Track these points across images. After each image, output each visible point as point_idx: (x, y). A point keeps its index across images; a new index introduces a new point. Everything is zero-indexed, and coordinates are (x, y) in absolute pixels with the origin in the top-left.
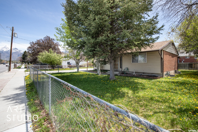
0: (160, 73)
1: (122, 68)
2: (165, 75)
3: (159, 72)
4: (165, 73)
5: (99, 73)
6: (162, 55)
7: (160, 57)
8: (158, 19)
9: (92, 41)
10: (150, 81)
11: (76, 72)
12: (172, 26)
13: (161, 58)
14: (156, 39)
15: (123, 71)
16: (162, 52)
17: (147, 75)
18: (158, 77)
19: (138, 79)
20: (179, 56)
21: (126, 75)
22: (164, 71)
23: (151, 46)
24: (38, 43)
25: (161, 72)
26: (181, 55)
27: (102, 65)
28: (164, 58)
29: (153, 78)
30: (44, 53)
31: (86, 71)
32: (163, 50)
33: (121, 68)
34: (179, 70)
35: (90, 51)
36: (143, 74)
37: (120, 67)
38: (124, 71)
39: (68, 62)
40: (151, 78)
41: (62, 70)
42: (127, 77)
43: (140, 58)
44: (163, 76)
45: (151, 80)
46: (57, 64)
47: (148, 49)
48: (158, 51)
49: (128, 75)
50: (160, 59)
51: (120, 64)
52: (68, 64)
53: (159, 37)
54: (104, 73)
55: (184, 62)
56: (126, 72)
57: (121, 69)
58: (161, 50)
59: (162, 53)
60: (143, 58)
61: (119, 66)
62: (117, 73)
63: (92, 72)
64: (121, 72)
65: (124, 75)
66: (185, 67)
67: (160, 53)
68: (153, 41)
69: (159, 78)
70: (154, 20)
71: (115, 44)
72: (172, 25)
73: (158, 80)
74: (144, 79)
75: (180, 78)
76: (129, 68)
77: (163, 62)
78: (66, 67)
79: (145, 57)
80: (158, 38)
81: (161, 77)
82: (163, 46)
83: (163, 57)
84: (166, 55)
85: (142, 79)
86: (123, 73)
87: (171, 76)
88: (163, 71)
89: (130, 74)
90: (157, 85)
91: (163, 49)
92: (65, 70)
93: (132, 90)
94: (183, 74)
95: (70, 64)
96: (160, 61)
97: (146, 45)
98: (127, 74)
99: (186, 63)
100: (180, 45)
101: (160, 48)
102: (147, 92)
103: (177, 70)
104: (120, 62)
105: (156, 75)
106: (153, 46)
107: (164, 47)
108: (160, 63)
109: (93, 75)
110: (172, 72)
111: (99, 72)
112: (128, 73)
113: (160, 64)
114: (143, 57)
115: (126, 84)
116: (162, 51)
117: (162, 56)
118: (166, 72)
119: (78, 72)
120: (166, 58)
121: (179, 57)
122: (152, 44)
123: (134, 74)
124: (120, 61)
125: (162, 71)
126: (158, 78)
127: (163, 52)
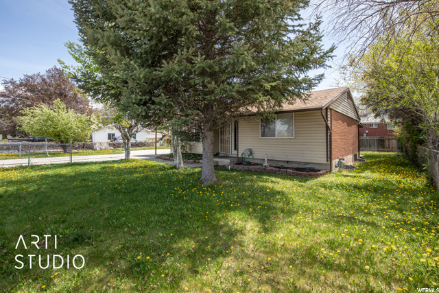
0: (325, 162)
1: (238, 150)
2: (336, 167)
3: (322, 159)
4: (335, 162)
5: (180, 163)
6: (329, 119)
7: (325, 126)
8: (321, 31)
9: (141, 73)
10: (303, 184)
11: (122, 160)
12: (351, 53)
13: (327, 127)
14: (317, 82)
15: (239, 156)
16: (329, 113)
17: (296, 166)
18: (321, 172)
19: (274, 179)
20: (361, 122)
21: (246, 167)
22: (333, 157)
23: (304, 97)
24: (28, 84)
25: (327, 161)
26: (363, 121)
27: (192, 143)
28: (333, 127)
29: (310, 175)
30: (37, 111)
31: (151, 158)
32: (331, 109)
33: (235, 149)
34: (361, 152)
35: (138, 105)
36: (286, 165)
37: (233, 148)
38: (242, 158)
39: (109, 135)
40: (305, 176)
41: (89, 154)
42: (250, 172)
43: (280, 127)
44: (330, 171)
45: (305, 181)
46: (75, 140)
47: (298, 104)
48: (321, 109)
49: (251, 167)
50: (325, 129)
51: (233, 140)
52: (109, 138)
53: (322, 75)
54: (194, 162)
55: (367, 135)
56: (246, 160)
57: (235, 152)
58: (327, 109)
59: (329, 116)
60: (287, 126)
61: (232, 145)
62: (226, 162)
63: (165, 159)
64: (235, 160)
65: (241, 167)
66: (370, 146)
67: (324, 114)
68: (310, 84)
69: (324, 174)
70: (312, 32)
71: (209, 86)
72: (349, 48)
73: (322, 179)
74: (288, 179)
75: (367, 173)
76: (254, 150)
77: (330, 136)
78: (103, 147)
79: (289, 123)
80: (321, 79)
81: (327, 172)
82: (330, 99)
83: (331, 124)
84: (336, 120)
85: (284, 178)
86: (240, 162)
87: (347, 167)
88: (331, 158)
89: (257, 164)
90: (320, 198)
91: (331, 107)
92: (98, 153)
93: (256, 217)
94: (371, 163)
95: (115, 139)
96: (325, 135)
97: (294, 94)
98: (249, 164)
99: (372, 138)
100: (364, 99)
101: (324, 103)
102: (296, 225)
103: (357, 153)
104: (233, 135)
105: (317, 167)
106: (309, 96)
107: (333, 102)
108: (325, 138)
109: (163, 169)
110: (349, 160)
111: (179, 160)
112: (252, 161)
113: (325, 141)
114: (286, 123)
115: (241, 198)
116: (329, 110)
117: (329, 122)
118: (337, 160)
119: (127, 160)
120: (337, 127)
121: (360, 126)
122: (306, 92)
123: (266, 164)
124: (233, 133)
125: (329, 157)
126: (321, 175)
127: (331, 113)
